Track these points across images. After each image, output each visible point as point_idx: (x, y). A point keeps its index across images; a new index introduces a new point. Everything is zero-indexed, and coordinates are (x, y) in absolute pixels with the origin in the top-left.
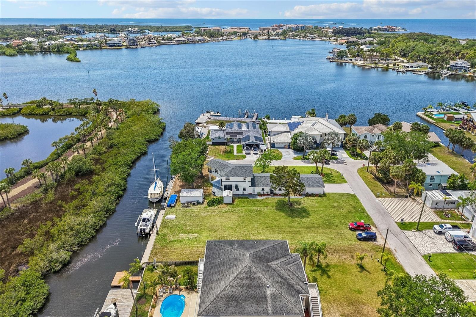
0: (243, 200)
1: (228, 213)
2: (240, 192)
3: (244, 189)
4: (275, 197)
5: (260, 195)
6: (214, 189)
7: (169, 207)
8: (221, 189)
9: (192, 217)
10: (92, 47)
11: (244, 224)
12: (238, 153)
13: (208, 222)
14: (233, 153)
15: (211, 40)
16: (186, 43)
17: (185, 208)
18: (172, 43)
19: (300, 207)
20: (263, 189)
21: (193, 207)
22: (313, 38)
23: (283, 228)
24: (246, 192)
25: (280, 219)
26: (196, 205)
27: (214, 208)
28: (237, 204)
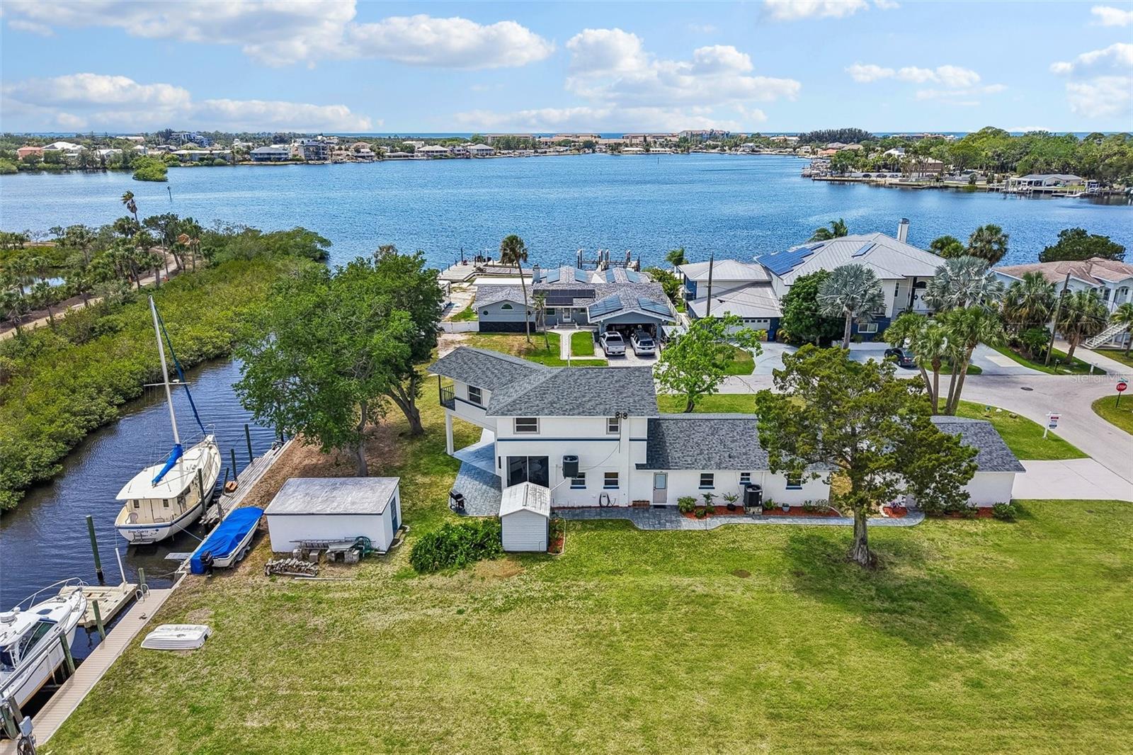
0: (606, 534)
1: (523, 611)
2: (591, 494)
3: (611, 480)
4: (773, 521)
5: (688, 509)
6: (464, 484)
7: (203, 573)
8: (495, 483)
9: (305, 634)
10: (213, 160)
11: (620, 691)
12: (577, 355)
13: (392, 674)
14: (559, 354)
15: (509, 153)
16: (447, 158)
17: (286, 580)
18: (413, 156)
19: (923, 574)
20: (707, 481)
21: (330, 575)
22: (753, 151)
23: (881, 717)
24: (621, 497)
25: (842, 652)
26: (350, 564)
27: (446, 580)
28: (574, 560)
